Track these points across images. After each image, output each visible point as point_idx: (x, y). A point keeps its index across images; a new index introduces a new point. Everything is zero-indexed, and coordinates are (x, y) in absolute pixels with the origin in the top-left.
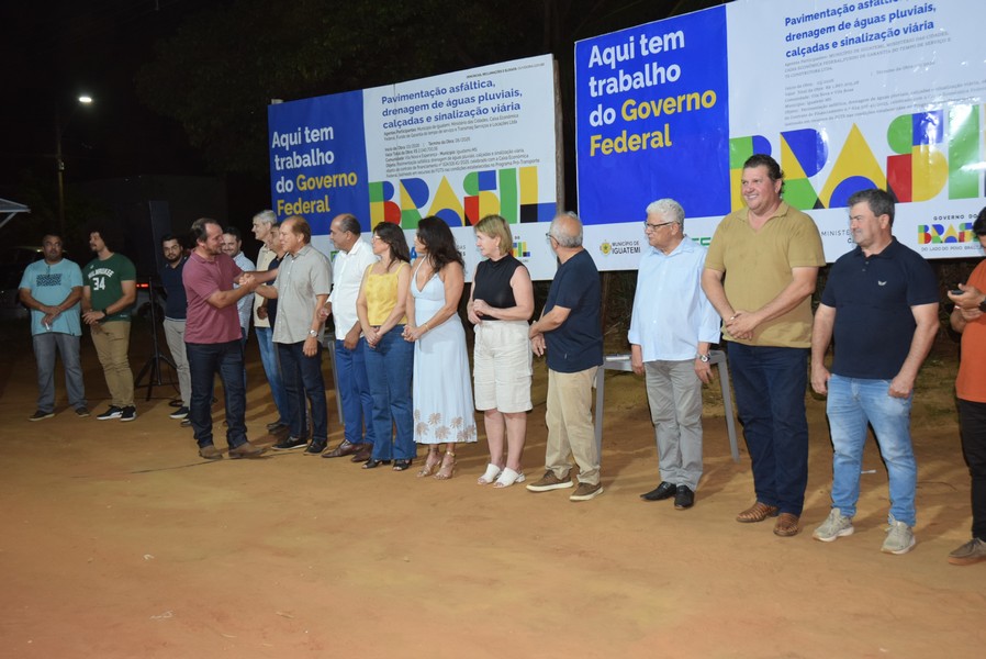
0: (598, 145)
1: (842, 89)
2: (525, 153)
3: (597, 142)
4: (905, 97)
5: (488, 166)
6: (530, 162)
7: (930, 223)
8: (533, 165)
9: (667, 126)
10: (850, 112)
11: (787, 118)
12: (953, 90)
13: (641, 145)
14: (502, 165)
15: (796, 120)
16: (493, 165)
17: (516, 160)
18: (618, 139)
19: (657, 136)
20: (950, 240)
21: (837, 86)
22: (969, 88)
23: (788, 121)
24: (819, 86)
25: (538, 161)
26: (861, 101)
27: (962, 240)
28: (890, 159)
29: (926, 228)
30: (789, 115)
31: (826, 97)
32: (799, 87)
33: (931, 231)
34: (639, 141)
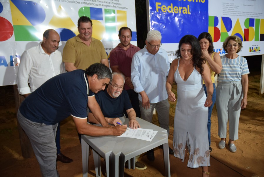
0: (159, 7)
1: (236, 7)
2: (120, 2)
3: (159, 6)
4: (248, 13)
5: (96, 5)
6: (123, 8)
7: (251, 47)
8: (124, 10)
9: (188, 6)
10: (238, 14)
11: (223, 13)
12: (256, 14)
13: (179, 11)
14: (106, 6)
15: (226, 14)
16: (100, 5)
17: (115, 5)
18: (169, 7)
19: (185, 9)
20: (254, 51)
21: (235, 6)
22: (258, 14)
23: (224, 14)
24: (231, 5)
25: (127, 9)
26: (240, 12)
27: (256, 51)
28: (245, 29)
29: (251, 48)
30: (224, 12)
31: (233, 9)
32: (226, 3)
33: (251, 49)
34: (177, 10)
